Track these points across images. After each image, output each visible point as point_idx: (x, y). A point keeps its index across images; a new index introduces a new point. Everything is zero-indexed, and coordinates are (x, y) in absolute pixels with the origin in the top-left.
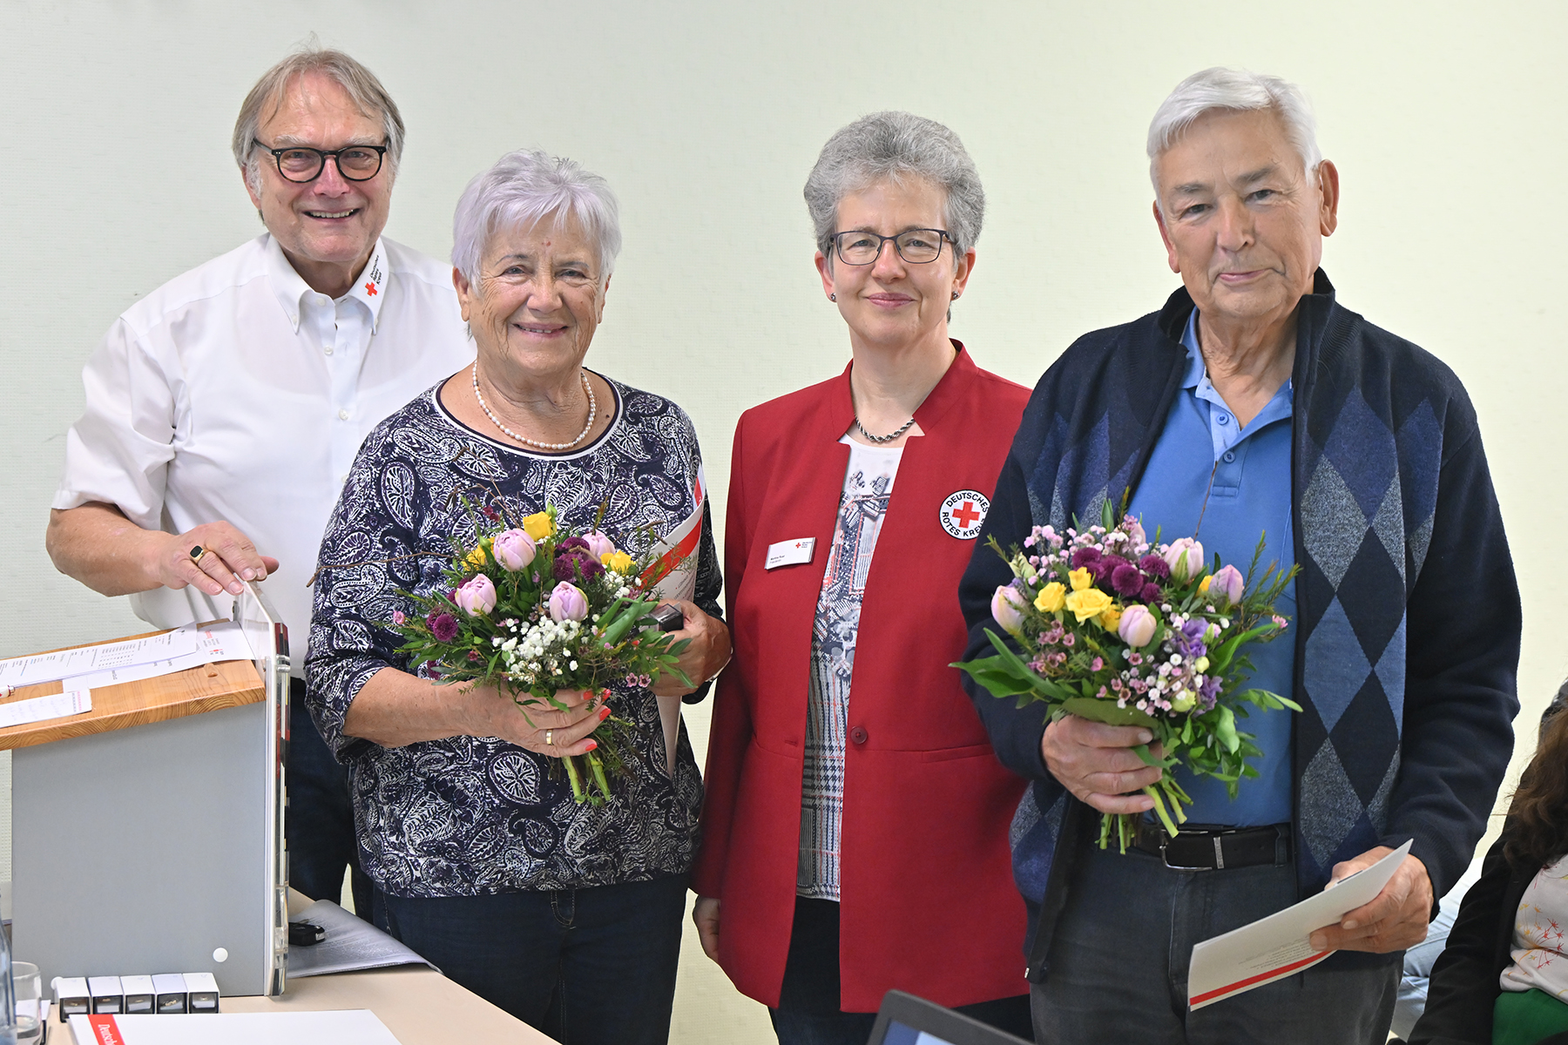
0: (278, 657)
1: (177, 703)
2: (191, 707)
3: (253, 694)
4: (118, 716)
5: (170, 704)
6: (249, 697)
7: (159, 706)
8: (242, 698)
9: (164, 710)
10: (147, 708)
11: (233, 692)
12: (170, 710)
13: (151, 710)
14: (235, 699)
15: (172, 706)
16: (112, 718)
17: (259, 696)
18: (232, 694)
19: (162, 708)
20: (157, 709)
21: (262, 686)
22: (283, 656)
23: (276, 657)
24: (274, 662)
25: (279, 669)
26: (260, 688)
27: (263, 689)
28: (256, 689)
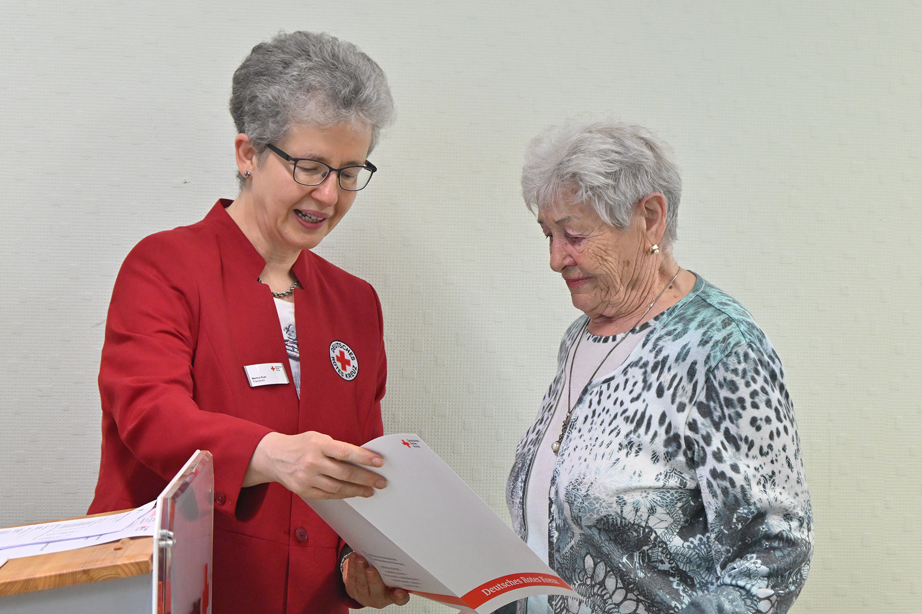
0: (160, 531)
1: (65, 571)
2: (79, 576)
3: (137, 567)
5: (58, 573)
6: (133, 569)
7: (48, 574)
8: (126, 570)
9: (53, 579)
10: (38, 576)
11: (119, 563)
12: (58, 578)
13: (40, 578)
14: (119, 570)
15: (60, 575)
17: (143, 569)
18: (118, 566)
19: (51, 577)
20: (46, 577)
21: (146, 559)
22: (168, 532)
23: (158, 532)
24: (156, 536)
25: (164, 543)
26: (144, 562)
27: (147, 562)
28: (141, 562)
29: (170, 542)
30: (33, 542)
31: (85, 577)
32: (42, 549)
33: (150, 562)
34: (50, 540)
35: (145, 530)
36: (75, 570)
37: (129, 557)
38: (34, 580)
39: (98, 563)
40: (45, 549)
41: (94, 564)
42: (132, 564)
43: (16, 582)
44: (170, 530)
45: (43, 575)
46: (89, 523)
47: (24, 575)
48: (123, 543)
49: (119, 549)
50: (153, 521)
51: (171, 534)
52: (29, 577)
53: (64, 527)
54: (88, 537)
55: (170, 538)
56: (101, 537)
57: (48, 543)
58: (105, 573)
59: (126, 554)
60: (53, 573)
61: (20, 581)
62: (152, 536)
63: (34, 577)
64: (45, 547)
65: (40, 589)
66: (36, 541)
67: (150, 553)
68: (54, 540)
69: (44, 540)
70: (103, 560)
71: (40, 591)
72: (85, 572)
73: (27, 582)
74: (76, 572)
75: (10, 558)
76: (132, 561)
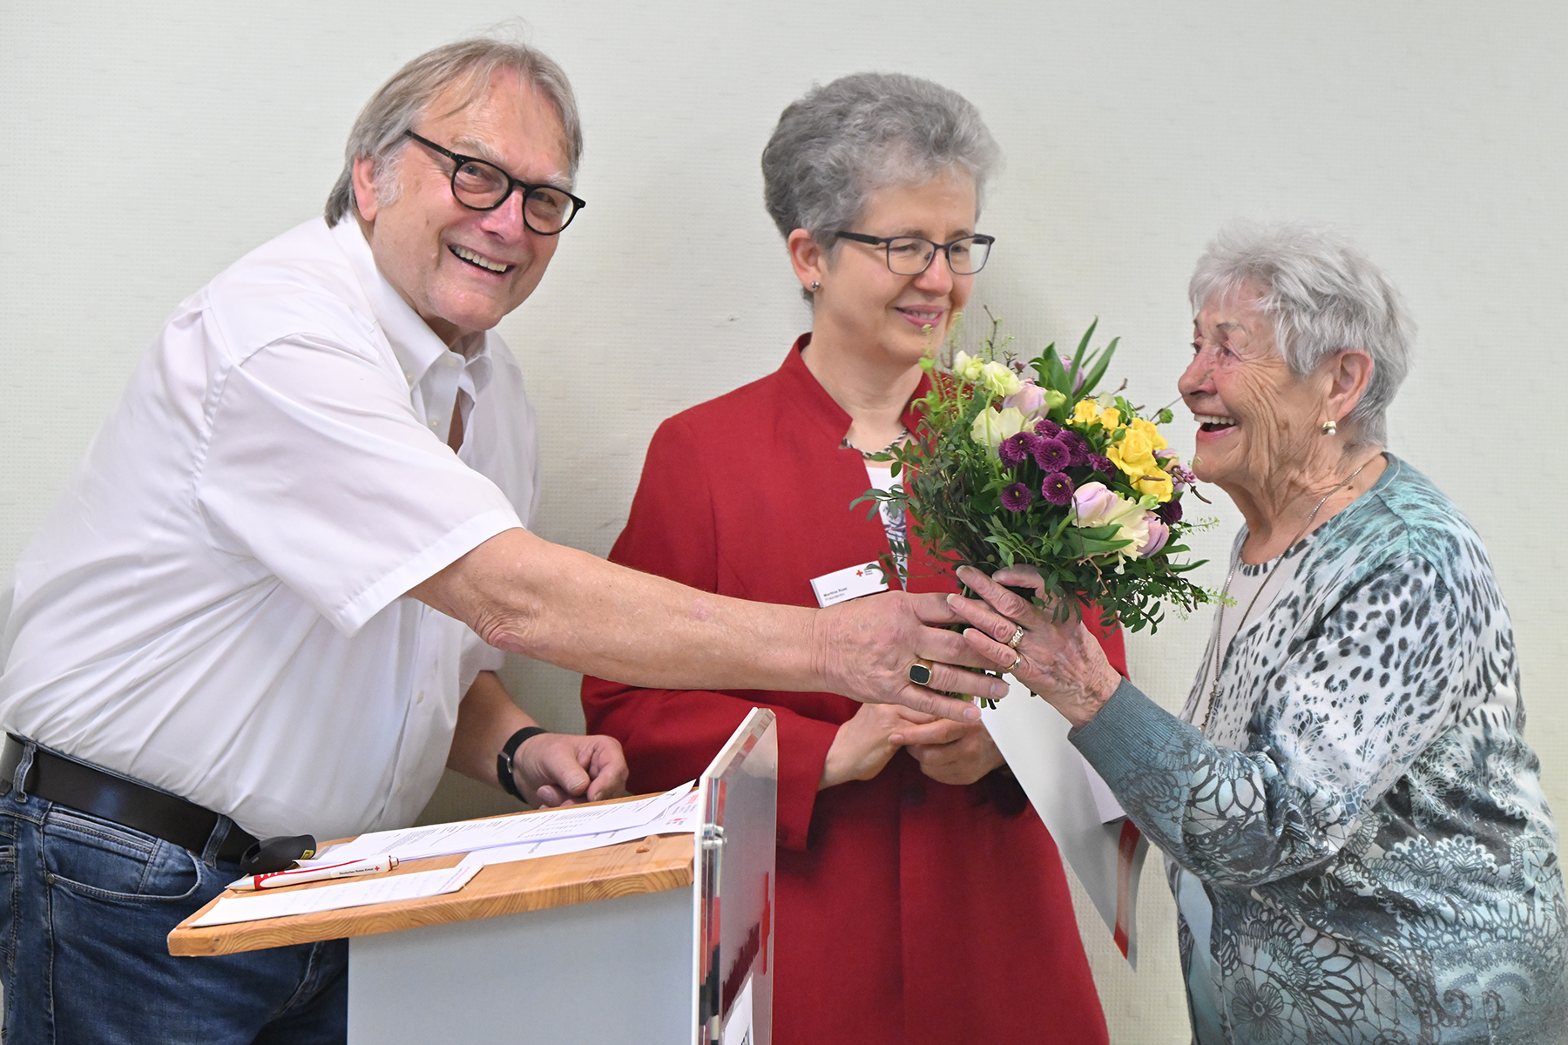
0: (705, 826)
1: (566, 884)
2: (587, 891)
3: (671, 878)
4: (487, 899)
5: (557, 885)
6: (665, 880)
7: (542, 888)
8: (654, 880)
10: (527, 890)
12: (557, 893)
13: (531, 894)
14: (646, 883)
15: (560, 889)
16: (478, 901)
17: (680, 880)
18: (643, 875)
19: (546, 891)
20: (539, 892)
21: (685, 865)
22: (716, 826)
23: (702, 827)
24: (699, 834)
25: (710, 842)
26: (681, 869)
27: (685, 870)
28: (676, 870)
29: (719, 842)
30: (518, 840)
31: (595, 892)
32: (532, 851)
33: (690, 870)
34: (542, 837)
35: (680, 824)
36: (581, 881)
37: (659, 864)
38: (523, 895)
39: (614, 872)
40: (535, 850)
41: (608, 873)
42: (663, 872)
43: (497, 898)
44: (718, 824)
45: (535, 889)
46: (598, 813)
47: (507, 890)
48: (649, 842)
49: (644, 851)
50: (692, 810)
51: (721, 829)
52: (514, 892)
53: (562, 818)
54: (597, 834)
55: (718, 835)
56: (617, 833)
57: (540, 841)
58: (625, 886)
59: (655, 858)
60: (550, 886)
61: (502, 897)
62: (693, 833)
63: (522, 891)
64: (536, 847)
65: (530, 909)
66: (523, 839)
67: (689, 857)
68: (547, 837)
69: (534, 838)
70: (622, 867)
71: (531, 912)
72: (596, 884)
73: (513, 897)
74: (583, 885)
75: (485, 864)
76: (664, 869)
